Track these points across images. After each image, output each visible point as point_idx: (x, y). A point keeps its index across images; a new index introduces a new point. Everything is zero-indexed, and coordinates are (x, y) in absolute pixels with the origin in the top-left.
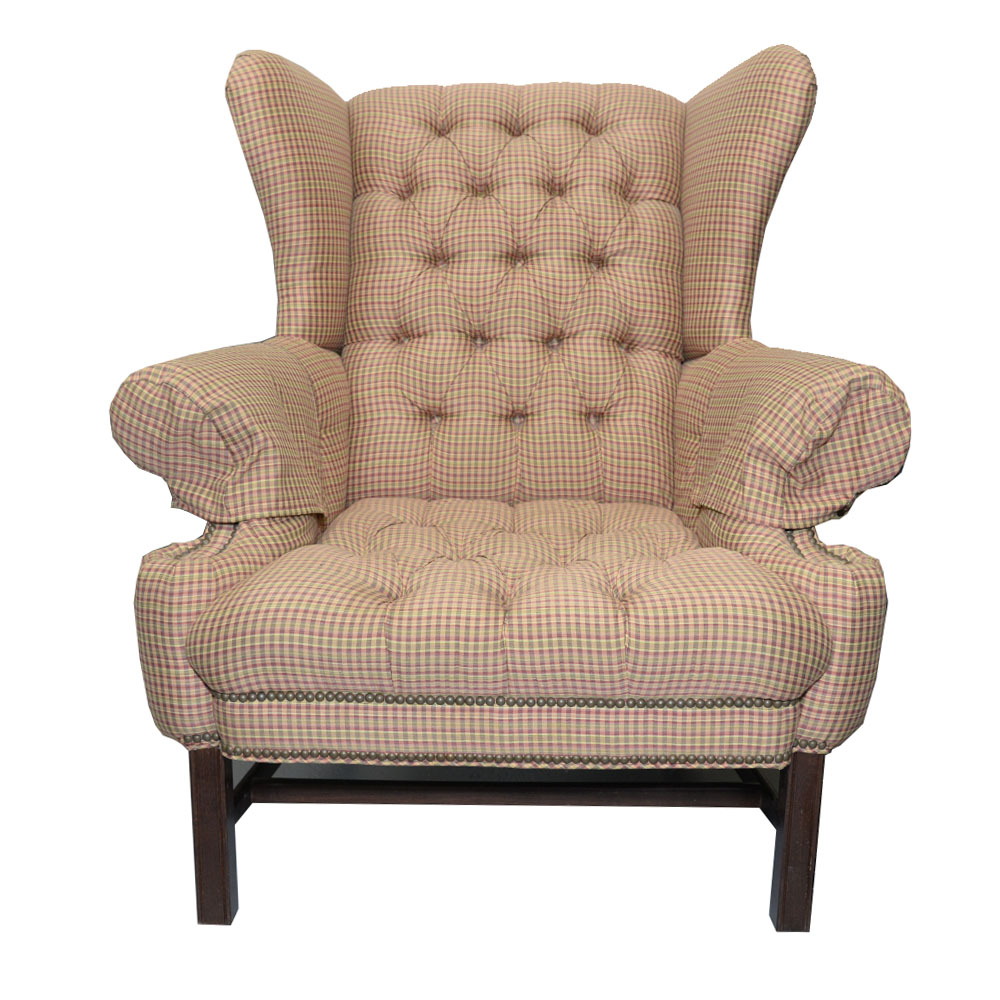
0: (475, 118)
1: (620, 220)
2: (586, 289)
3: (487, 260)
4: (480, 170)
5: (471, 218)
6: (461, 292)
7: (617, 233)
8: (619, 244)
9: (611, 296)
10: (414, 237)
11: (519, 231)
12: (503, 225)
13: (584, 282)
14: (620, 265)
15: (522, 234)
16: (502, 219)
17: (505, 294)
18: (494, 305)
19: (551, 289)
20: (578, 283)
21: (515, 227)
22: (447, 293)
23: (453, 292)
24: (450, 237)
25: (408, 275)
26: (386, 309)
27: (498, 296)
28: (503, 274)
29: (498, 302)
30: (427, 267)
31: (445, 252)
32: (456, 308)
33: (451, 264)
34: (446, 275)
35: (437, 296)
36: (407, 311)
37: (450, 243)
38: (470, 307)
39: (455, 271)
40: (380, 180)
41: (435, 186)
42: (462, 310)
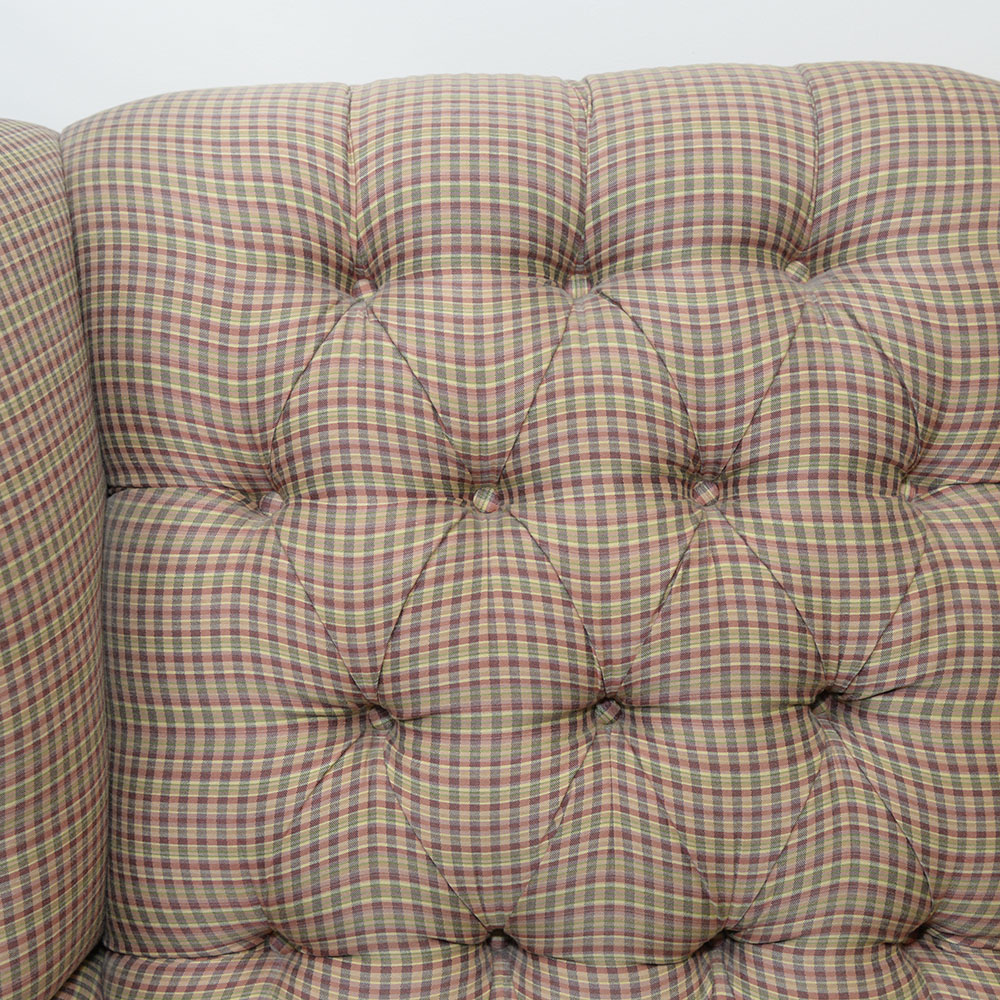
0: (456, 249)
1: (904, 589)
2: (811, 813)
3: (517, 735)
4: (483, 436)
5: (465, 609)
6: (445, 837)
7: (897, 632)
8: (904, 665)
9: (883, 826)
10: (296, 668)
11: (606, 643)
12: (561, 633)
13: (804, 791)
14: (904, 721)
15: (617, 652)
16: (558, 612)
17: (575, 841)
18: (543, 875)
19: (709, 824)
20: (786, 798)
21: (597, 633)
22: (404, 839)
23: (423, 837)
24: (404, 669)
25: (287, 785)
26: (225, 883)
27: (555, 847)
28: (565, 775)
29: (554, 865)
30: (339, 747)
31: (390, 703)
32: (433, 884)
33: (410, 738)
34: (398, 780)
35: (375, 848)
36: (288, 893)
37: (405, 686)
38: (473, 879)
39: (425, 766)
40: (184, 456)
41: (350, 492)
42: (450, 888)
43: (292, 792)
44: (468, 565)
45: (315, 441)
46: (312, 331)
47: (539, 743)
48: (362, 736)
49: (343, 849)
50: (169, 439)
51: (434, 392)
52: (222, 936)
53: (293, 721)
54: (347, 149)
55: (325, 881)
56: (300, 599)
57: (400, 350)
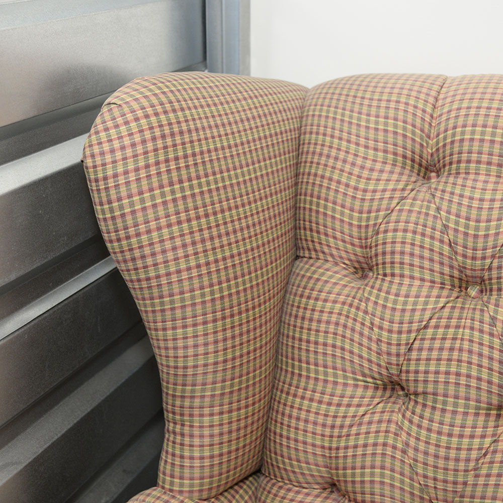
0: (479, 162)
4: (474, 258)
5: (448, 344)
6: (421, 457)
10: (360, 357)
12: (496, 366)
16: (496, 355)
17: (488, 476)
18: (469, 489)
22: (400, 453)
23: (409, 454)
24: (412, 368)
25: (347, 413)
26: (313, 453)
27: (477, 476)
28: (488, 440)
29: (475, 485)
30: (377, 400)
31: (404, 384)
32: (412, 479)
33: (412, 403)
34: (402, 423)
35: (385, 454)
36: (341, 466)
37: (412, 377)
38: (432, 482)
39: (416, 419)
40: (329, 246)
41: (402, 276)
42: (420, 484)
43: (349, 417)
44: (454, 322)
45: (388, 248)
46: (398, 194)
47: (477, 420)
48: (390, 397)
49: (369, 450)
50: (323, 237)
51: (451, 232)
52: (310, 479)
53: (356, 383)
54: (434, 107)
55: (358, 464)
56: (368, 323)
57: (438, 209)
